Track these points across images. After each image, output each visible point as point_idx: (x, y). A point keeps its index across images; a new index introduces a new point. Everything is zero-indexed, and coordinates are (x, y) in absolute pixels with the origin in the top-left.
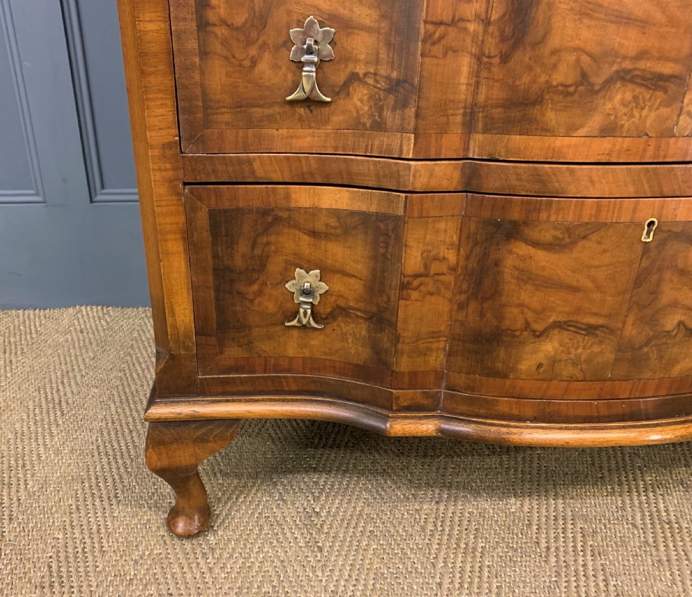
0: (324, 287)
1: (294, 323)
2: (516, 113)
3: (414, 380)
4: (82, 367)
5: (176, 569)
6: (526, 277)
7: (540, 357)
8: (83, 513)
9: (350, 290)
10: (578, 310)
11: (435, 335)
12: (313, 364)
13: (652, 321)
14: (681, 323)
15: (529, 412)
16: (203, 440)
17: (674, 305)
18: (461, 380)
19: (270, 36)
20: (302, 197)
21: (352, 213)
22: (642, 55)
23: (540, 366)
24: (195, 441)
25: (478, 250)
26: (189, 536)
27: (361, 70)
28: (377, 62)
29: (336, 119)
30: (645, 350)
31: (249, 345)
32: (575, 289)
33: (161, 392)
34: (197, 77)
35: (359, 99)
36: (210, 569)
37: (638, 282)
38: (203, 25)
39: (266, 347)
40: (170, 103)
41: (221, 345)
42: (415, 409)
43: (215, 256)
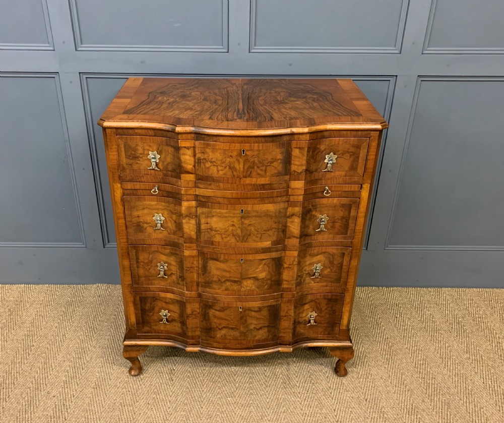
0: (169, 314)
1: (162, 322)
2: (207, 285)
3: (193, 338)
4: (101, 313)
5: (131, 385)
6: (215, 317)
7: (222, 334)
8: (104, 368)
9: (176, 316)
10: (228, 324)
11: (197, 327)
12: (167, 332)
13: (247, 327)
14: (254, 328)
15: (221, 347)
16: (139, 351)
17: (251, 323)
18: (204, 338)
19: (153, 264)
20: (162, 295)
21: (174, 299)
22: (230, 277)
23: (222, 336)
24: (136, 351)
25: (204, 310)
26: (135, 376)
27: (174, 272)
28: (177, 272)
29: (169, 281)
30: (247, 333)
31: (151, 327)
32: (227, 320)
33: (127, 337)
34: (136, 271)
35: (174, 277)
36: (141, 385)
37: (241, 318)
38: (138, 262)
39: (156, 328)
40: (130, 276)
41: (143, 327)
42: (193, 345)
43: (141, 306)
